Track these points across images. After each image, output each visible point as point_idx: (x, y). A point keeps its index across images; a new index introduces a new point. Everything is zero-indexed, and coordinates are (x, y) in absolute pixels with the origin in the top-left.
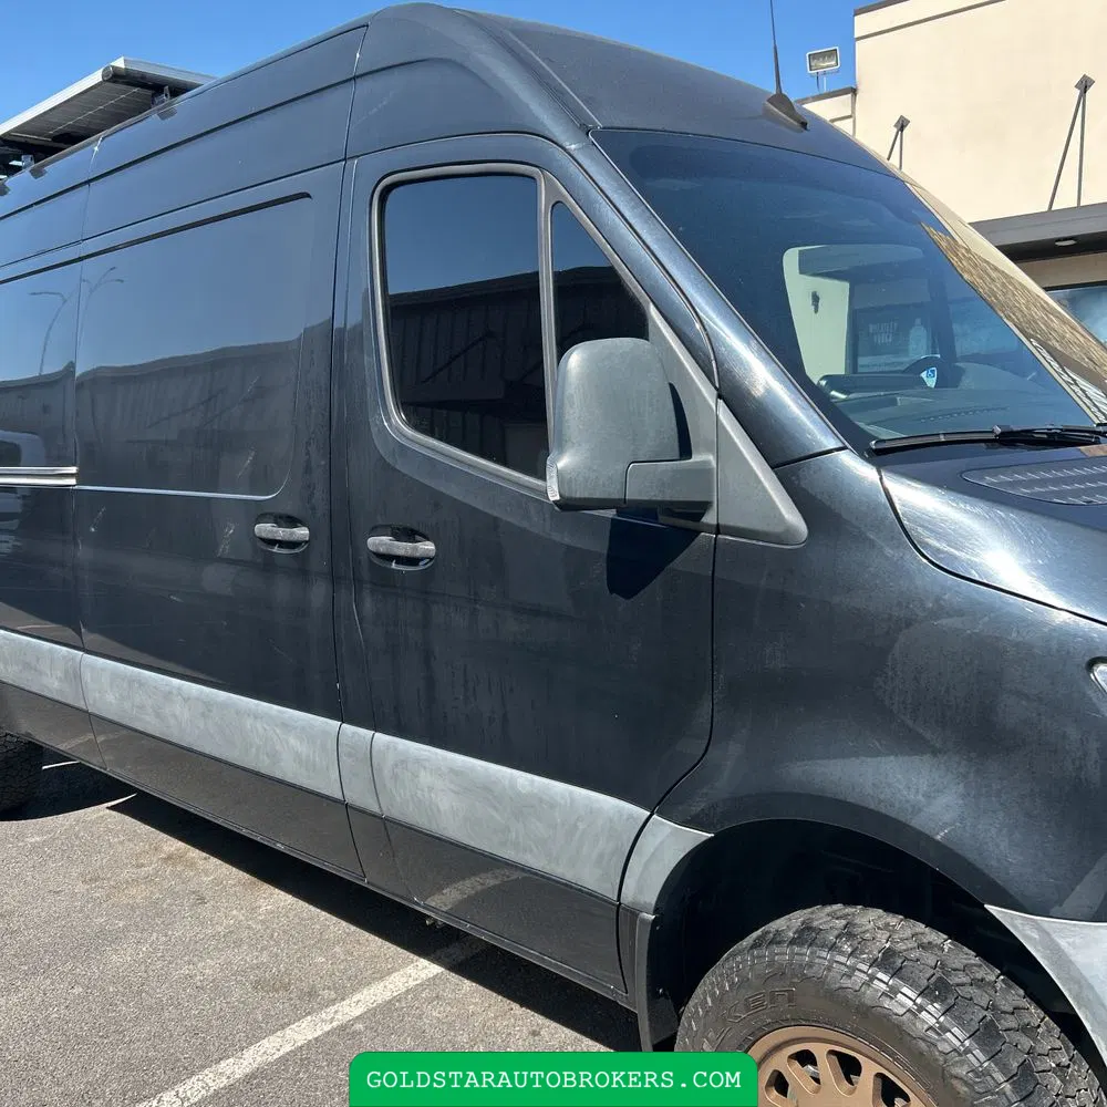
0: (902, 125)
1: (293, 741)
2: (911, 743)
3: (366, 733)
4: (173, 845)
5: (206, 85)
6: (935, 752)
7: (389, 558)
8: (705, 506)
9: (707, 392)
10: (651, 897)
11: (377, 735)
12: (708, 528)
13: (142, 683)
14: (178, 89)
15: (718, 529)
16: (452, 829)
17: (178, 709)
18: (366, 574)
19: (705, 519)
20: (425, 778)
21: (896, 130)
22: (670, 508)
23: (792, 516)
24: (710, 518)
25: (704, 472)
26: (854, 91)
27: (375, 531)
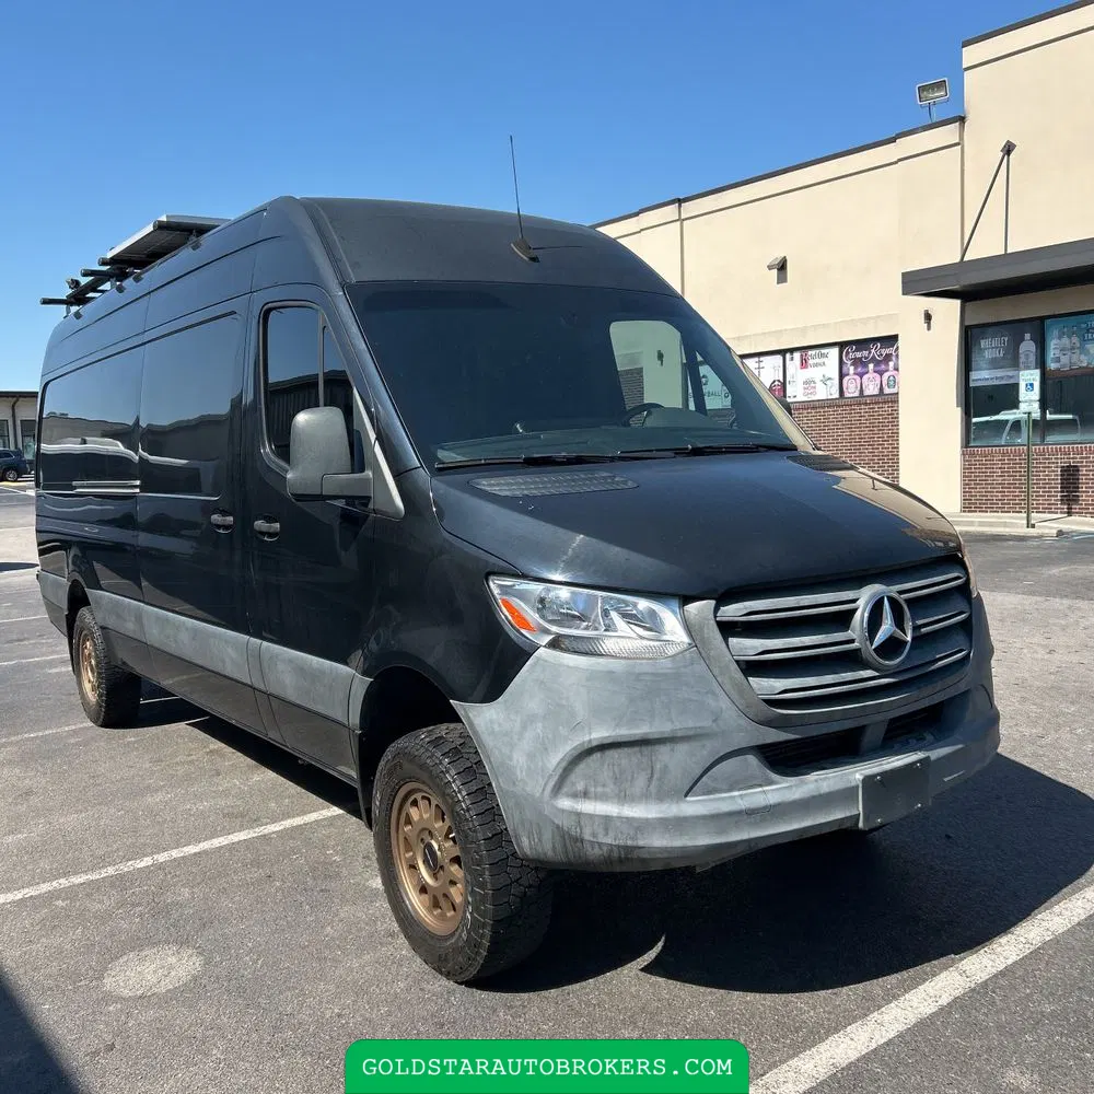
0: (1008, 149)
1: (230, 650)
3: (259, 641)
4: (216, 745)
5: (223, 226)
7: (264, 533)
8: (368, 499)
9: (372, 436)
10: (357, 721)
11: (262, 642)
12: (371, 511)
13: (167, 620)
14: (201, 230)
15: (374, 511)
16: (291, 694)
17: (184, 637)
18: (255, 545)
19: (370, 506)
20: (281, 667)
21: (1002, 154)
25: (368, 480)
26: (962, 120)
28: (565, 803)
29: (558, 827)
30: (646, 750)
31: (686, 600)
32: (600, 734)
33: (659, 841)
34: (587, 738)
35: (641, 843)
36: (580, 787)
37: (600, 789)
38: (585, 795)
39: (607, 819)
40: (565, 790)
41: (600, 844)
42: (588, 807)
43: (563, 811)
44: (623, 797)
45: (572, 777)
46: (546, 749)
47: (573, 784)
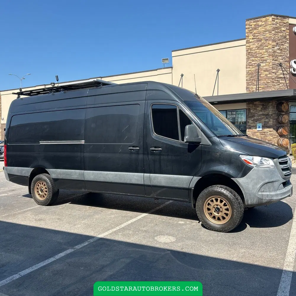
2: (223, 164)
3: (148, 174)
6: (226, 165)
7: (154, 150)
8: (200, 142)
9: (200, 131)
11: (151, 174)
12: (201, 145)
15: (202, 145)
18: (150, 153)
19: (200, 144)
21: (181, 76)
22: (195, 142)
23: (210, 143)
24: (201, 144)
25: (200, 139)
26: (172, 68)
27: (151, 147)
28: (260, 193)
29: (258, 198)
30: (273, 183)
31: (274, 158)
32: (267, 181)
33: (275, 198)
34: (265, 182)
35: (273, 199)
36: (263, 190)
37: (266, 190)
38: (263, 191)
39: (268, 195)
40: (260, 191)
41: (266, 200)
42: (264, 193)
43: (260, 195)
44: (270, 191)
45: (261, 189)
46: (257, 184)
47: (262, 190)
